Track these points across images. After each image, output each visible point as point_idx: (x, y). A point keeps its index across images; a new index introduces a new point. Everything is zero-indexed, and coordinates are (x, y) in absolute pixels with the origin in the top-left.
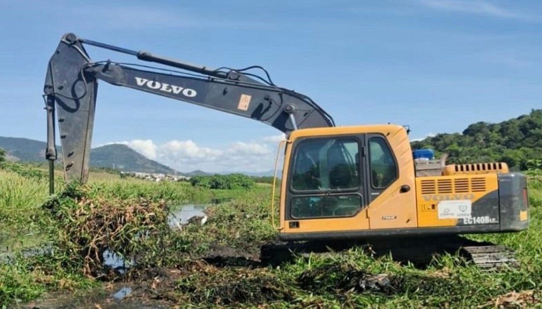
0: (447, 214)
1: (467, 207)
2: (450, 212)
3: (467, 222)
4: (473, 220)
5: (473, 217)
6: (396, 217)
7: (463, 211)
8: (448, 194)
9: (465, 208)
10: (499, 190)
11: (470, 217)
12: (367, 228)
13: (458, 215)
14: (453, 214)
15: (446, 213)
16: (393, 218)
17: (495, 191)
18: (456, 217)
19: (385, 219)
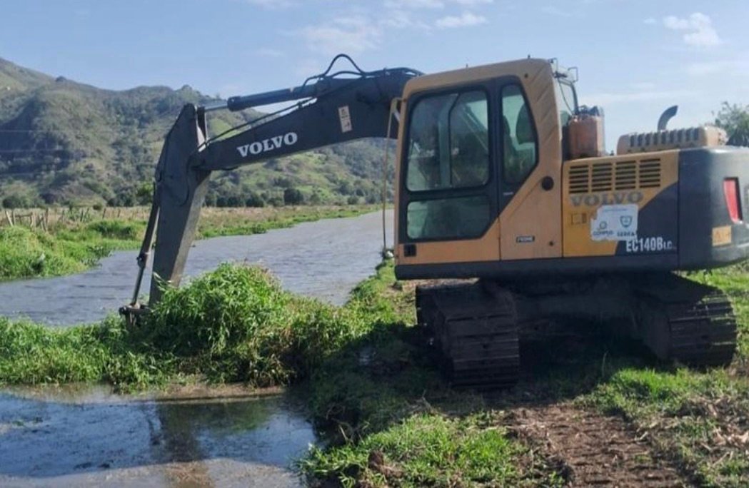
0: (604, 233)
1: (631, 218)
2: (608, 229)
3: (631, 247)
4: (638, 245)
5: (639, 239)
6: (534, 238)
7: (626, 226)
8: (605, 192)
9: (629, 220)
10: (679, 182)
11: (634, 238)
12: (495, 257)
13: (618, 235)
14: (611, 233)
15: (602, 230)
16: (531, 239)
17: (675, 184)
18: (615, 238)
19: (520, 241)
